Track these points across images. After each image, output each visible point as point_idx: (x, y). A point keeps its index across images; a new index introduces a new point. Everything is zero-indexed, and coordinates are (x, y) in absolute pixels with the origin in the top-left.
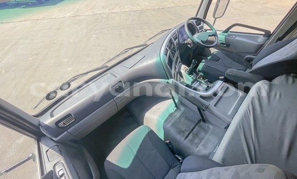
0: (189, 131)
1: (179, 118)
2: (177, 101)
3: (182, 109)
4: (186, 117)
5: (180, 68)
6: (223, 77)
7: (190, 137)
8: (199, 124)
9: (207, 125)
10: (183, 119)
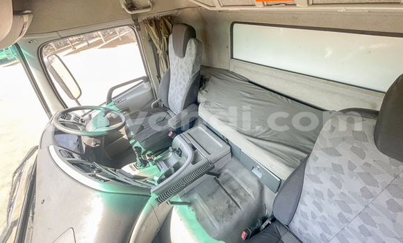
0: (230, 198)
1: (209, 206)
2: (180, 200)
3: (195, 196)
4: (209, 196)
5: (124, 174)
6: (171, 133)
7: (237, 200)
8: (221, 183)
9: (223, 174)
10: (211, 201)
